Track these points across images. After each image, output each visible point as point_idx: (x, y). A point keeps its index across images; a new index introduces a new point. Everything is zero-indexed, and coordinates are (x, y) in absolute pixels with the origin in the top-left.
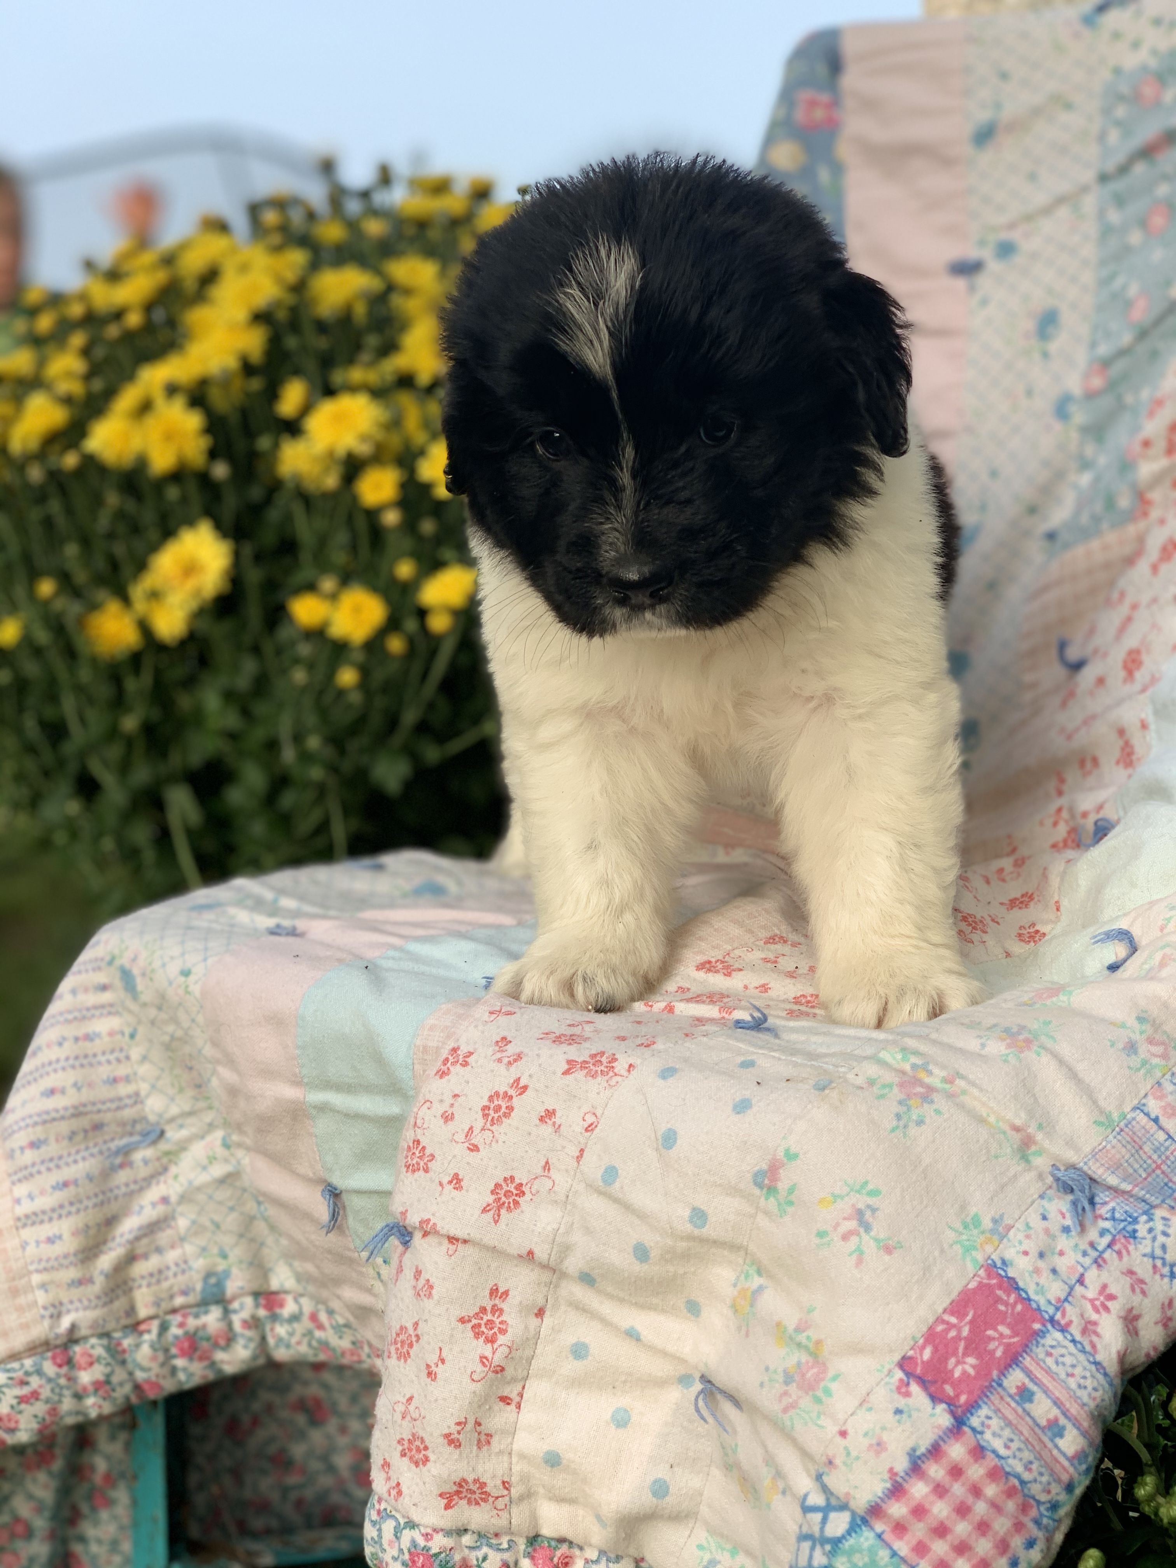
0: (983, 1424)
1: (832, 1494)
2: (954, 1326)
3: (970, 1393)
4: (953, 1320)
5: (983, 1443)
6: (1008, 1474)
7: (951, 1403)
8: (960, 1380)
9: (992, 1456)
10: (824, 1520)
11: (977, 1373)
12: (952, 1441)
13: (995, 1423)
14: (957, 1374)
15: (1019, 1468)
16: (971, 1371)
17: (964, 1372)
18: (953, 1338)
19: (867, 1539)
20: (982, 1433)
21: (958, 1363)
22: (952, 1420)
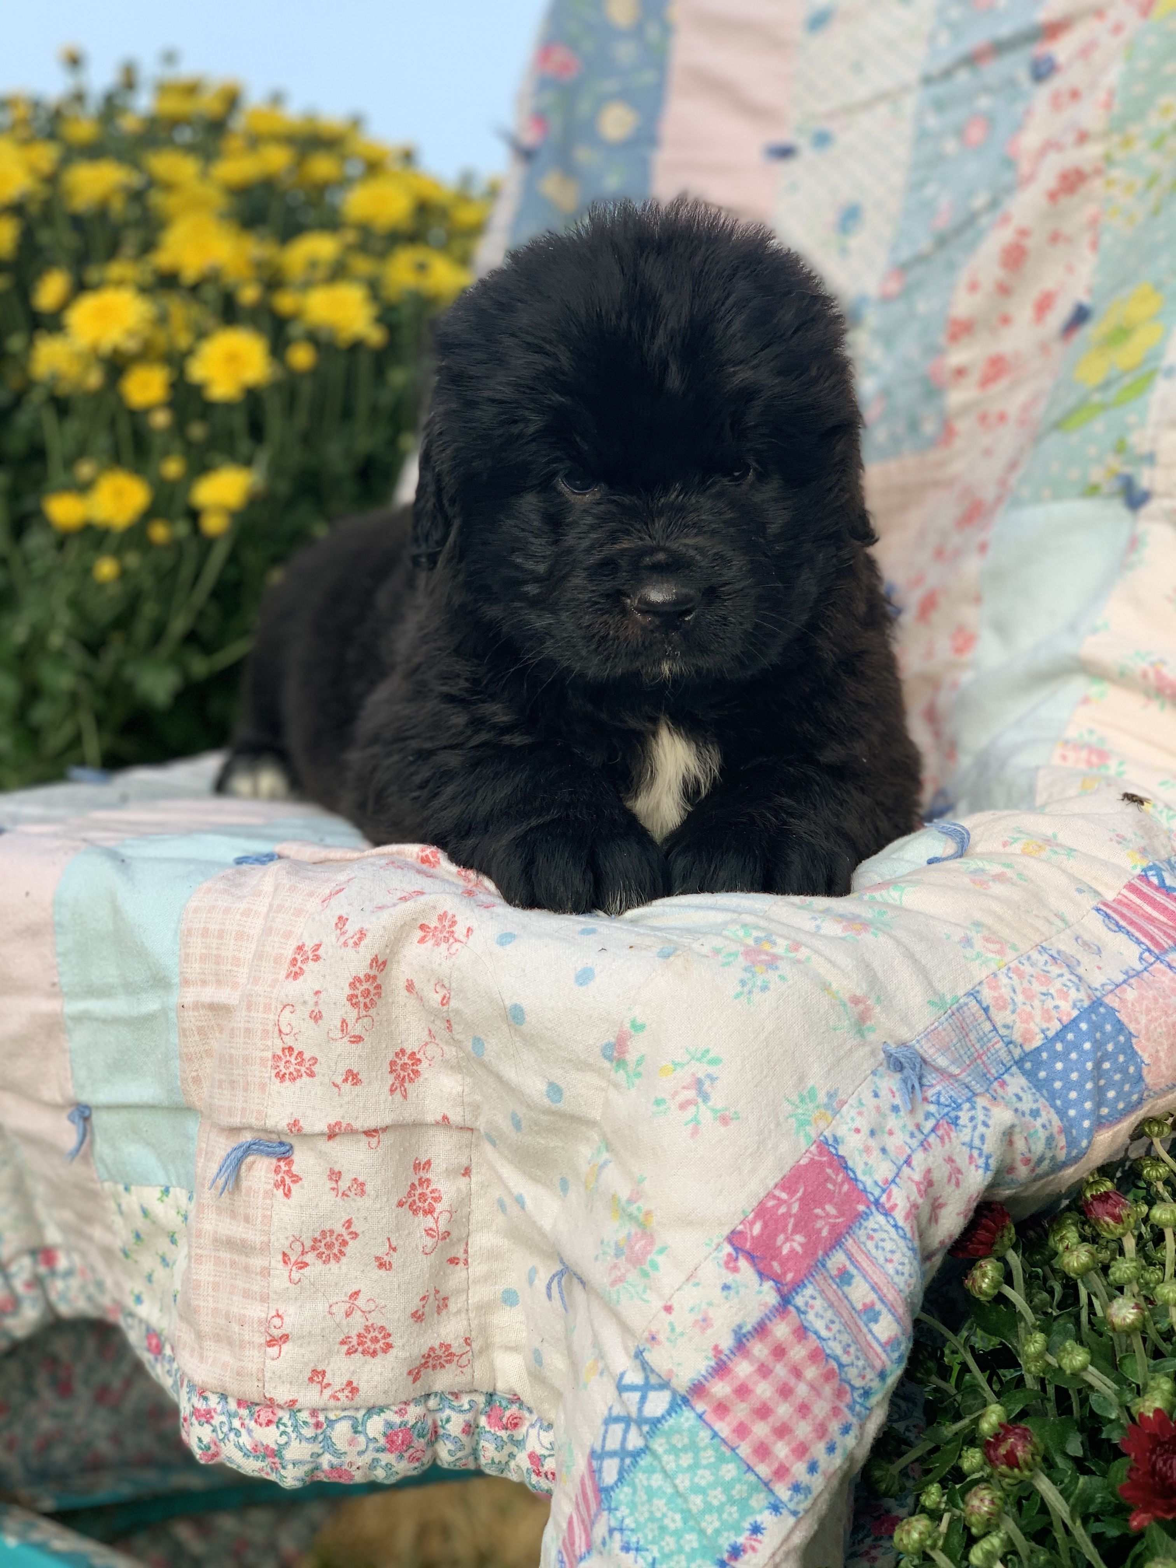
0: (807, 1304)
1: (652, 1371)
2: (785, 1202)
3: (797, 1272)
4: (784, 1196)
5: (806, 1324)
6: (828, 1355)
7: (777, 1280)
8: (788, 1258)
9: (814, 1337)
10: (643, 1399)
11: (805, 1252)
12: (777, 1320)
13: (819, 1303)
14: (785, 1251)
15: (839, 1351)
16: (799, 1249)
17: (792, 1250)
18: (783, 1214)
19: (688, 1419)
20: (804, 1313)
21: (787, 1240)
22: (778, 1298)
